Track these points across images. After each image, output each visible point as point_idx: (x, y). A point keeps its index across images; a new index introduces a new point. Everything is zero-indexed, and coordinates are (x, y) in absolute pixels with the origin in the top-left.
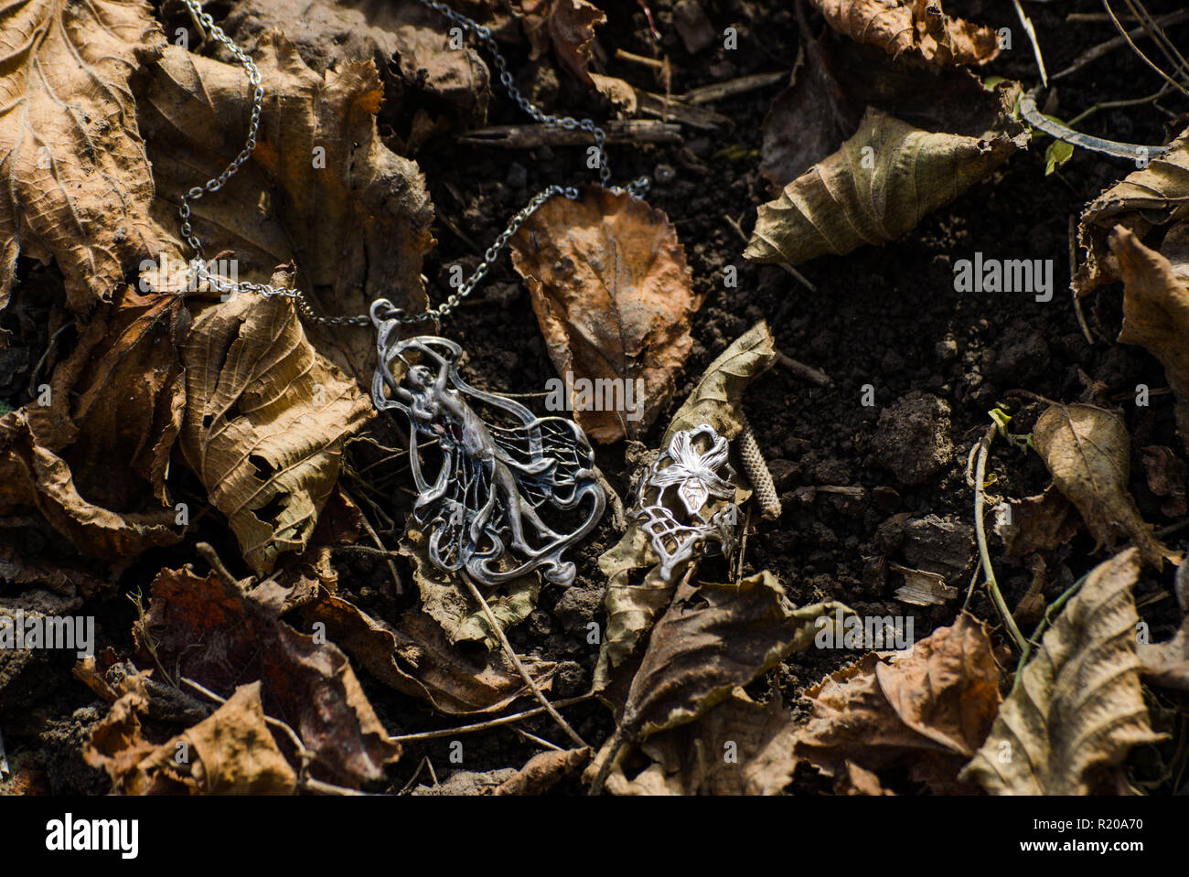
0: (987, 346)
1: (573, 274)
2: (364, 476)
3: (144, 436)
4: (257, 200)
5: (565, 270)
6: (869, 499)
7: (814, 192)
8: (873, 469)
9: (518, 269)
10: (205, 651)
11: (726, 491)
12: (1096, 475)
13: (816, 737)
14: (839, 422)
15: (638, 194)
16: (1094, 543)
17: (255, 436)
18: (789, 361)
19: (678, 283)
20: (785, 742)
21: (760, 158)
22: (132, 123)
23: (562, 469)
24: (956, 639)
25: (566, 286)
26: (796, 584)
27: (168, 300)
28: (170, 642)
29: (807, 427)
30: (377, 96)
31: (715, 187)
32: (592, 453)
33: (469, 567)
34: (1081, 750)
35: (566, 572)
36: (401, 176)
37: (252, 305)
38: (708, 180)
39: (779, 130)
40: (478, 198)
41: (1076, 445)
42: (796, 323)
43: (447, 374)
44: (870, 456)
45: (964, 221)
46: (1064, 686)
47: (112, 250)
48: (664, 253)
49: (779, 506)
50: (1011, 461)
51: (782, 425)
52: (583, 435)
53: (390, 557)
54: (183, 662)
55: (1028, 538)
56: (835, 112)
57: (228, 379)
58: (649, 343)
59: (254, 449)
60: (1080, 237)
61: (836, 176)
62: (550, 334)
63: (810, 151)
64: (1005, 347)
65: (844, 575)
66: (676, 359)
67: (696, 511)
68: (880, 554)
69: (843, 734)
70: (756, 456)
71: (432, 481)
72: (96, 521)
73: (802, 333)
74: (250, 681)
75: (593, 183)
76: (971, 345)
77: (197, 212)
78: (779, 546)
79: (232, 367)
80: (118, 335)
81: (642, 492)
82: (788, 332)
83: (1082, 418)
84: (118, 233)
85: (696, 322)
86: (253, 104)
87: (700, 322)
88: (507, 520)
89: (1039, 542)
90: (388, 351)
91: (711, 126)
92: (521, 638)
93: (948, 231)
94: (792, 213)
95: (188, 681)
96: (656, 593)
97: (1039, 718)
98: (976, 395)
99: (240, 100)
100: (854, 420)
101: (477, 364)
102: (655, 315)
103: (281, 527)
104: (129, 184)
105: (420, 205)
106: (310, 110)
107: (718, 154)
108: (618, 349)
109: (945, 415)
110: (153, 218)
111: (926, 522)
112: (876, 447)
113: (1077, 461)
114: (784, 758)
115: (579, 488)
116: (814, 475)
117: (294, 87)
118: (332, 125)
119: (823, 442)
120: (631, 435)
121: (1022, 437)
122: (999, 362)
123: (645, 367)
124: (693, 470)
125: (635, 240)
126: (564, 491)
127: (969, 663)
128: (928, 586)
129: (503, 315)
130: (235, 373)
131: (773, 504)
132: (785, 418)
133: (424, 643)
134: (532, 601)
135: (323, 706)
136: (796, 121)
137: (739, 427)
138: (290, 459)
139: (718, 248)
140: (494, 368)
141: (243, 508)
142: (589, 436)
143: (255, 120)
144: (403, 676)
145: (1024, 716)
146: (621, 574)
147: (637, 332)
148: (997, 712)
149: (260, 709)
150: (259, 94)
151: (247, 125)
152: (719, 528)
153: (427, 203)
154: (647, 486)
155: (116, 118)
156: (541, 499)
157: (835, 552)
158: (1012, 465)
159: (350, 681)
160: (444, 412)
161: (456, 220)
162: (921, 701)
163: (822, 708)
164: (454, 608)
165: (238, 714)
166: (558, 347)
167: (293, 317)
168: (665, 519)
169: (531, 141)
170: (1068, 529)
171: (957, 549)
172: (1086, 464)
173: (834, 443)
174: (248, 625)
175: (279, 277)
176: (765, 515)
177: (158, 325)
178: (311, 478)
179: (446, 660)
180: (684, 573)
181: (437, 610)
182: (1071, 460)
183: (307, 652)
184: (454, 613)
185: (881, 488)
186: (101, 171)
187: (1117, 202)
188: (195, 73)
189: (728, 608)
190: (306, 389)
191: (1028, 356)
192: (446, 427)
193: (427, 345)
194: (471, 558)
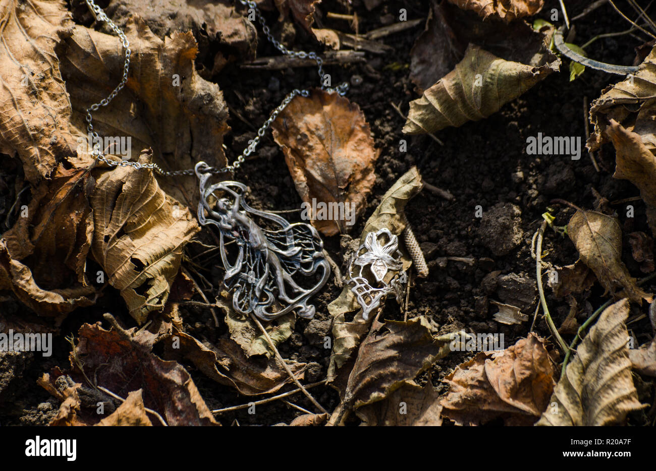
0: (540, 173)
1: (307, 142)
2: (195, 261)
3: (71, 248)
4: (129, 109)
5: (304, 140)
6: (477, 264)
7: (441, 94)
8: (478, 248)
9: (276, 141)
10: (110, 367)
11: (398, 266)
12: (603, 254)
13: (452, 404)
14: (459, 220)
15: (342, 92)
16: (603, 290)
17: (134, 246)
18: (430, 187)
19: (366, 144)
20: (435, 410)
21: (409, 70)
22: (57, 73)
23: (305, 253)
24: (529, 350)
25: (304, 149)
26: (438, 312)
27: (82, 173)
28: (90, 363)
29: (441, 223)
30: (195, 51)
31: (385, 86)
32: (322, 242)
33: (255, 311)
34: (600, 416)
35: (309, 310)
36: (209, 94)
37: (129, 173)
38: (381, 82)
39: (420, 55)
40: (253, 99)
41: (592, 237)
42: (433, 164)
43: (240, 202)
44: (477, 239)
45: (525, 102)
46: (589, 377)
47: (50, 149)
48: (358, 128)
49: (427, 270)
50: (555, 240)
51: (427, 223)
52: (317, 233)
53: (211, 307)
54: (98, 373)
55: (566, 287)
56: (451, 46)
57: (117, 215)
58: (351, 180)
59: (134, 254)
60: (590, 118)
61: (453, 85)
62: (296, 177)
63: (438, 66)
64: (550, 176)
65: (464, 306)
66: (367, 188)
67: (381, 280)
68: (484, 295)
69: (467, 403)
70: (413, 242)
71: (233, 263)
72: (46, 300)
73: (437, 170)
74: (137, 389)
75: (317, 88)
76: (531, 173)
77: (96, 118)
78: (428, 291)
79: (119, 209)
80: (55, 193)
81: (350, 268)
82: (429, 169)
83: (595, 220)
84: (52, 139)
85: (378, 165)
86: (125, 59)
87: (379, 164)
88: (275, 283)
89: (573, 289)
90: (206, 191)
91: (382, 52)
92: (286, 348)
93: (516, 108)
94: (429, 107)
95: (102, 388)
96: (360, 326)
97: (576, 395)
98: (535, 203)
99: (118, 57)
100: (467, 218)
101: (256, 193)
102: (354, 164)
103: (150, 298)
104: (57, 109)
105: (221, 109)
106: (157, 60)
107: (387, 67)
108: (334, 184)
109: (518, 215)
110: (72, 123)
111: (509, 277)
112: (480, 235)
113: (593, 246)
114: (435, 420)
115: (315, 263)
116: (446, 251)
117: (147, 48)
118: (170, 68)
119: (450, 231)
120: (343, 232)
121: (561, 228)
122: (547, 185)
123: (350, 193)
124: (378, 255)
125: (342, 121)
126: (307, 265)
127: (536, 364)
128: (512, 313)
129: (269, 165)
130: (121, 212)
131: (424, 268)
132: (429, 219)
133: (232, 356)
134: (291, 328)
135: (177, 401)
136: (429, 49)
137: (403, 227)
138: (153, 259)
139: (388, 121)
140: (265, 195)
141: (128, 287)
142: (320, 232)
143: (126, 67)
144: (221, 376)
145: (567, 394)
146: (340, 316)
147: (345, 175)
148: (552, 392)
149: (143, 404)
150: (128, 53)
151: (122, 70)
152: (394, 288)
153: (224, 108)
154: (353, 265)
155: (49, 72)
156: (294, 270)
157: (459, 293)
158: (556, 242)
159: (192, 388)
160: (239, 224)
161: (241, 111)
162: (511, 386)
163: (455, 387)
164: (248, 335)
165: (130, 410)
166: (300, 184)
167: (152, 179)
168: (364, 285)
169: (282, 65)
170: (589, 281)
171: (527, 293)
172: (598, 248)
173: (457, 232)
174: (134, 354)
175: (144, 157)
176: (420, 275)
177: (77, 187)
178: (166, 269)
179: (244, 366)
180: (376, 316)
181: (239, 337)
182: (589, 246)
183: (167, 370)
184: (248, 338)
185: (483, 259)
186: (41, 102)
187: (611, 100)
188: (92, 42)
189: (402, 335)
190: (161, 216)
191: (563, 181)
192: (240, 233)
193: (228, 187)
194: (256, 306)
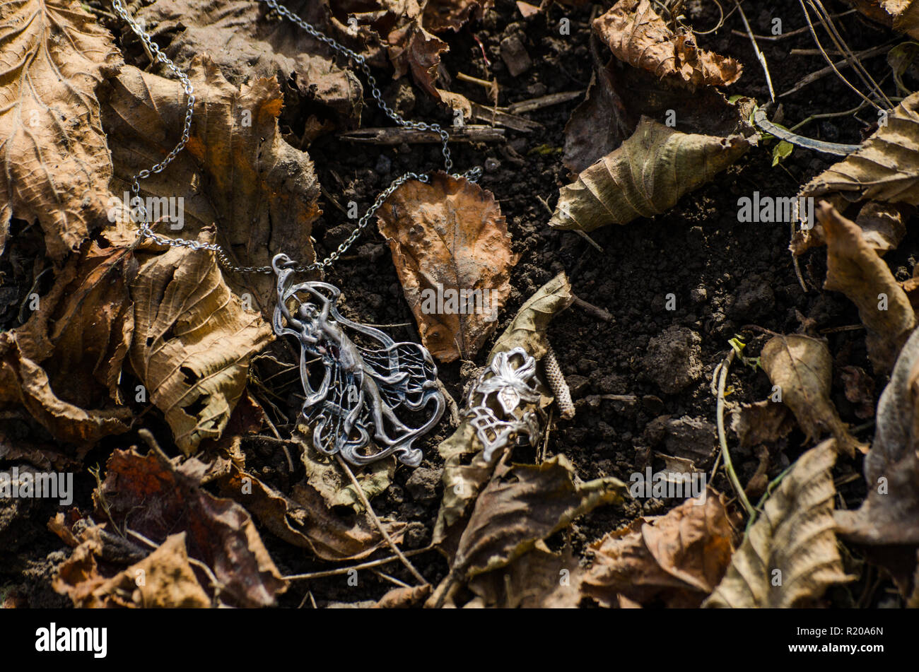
0: (729, 293)
1: (423, 237)
2: (267, 385)
3: (103, 352)
4: (190, 180)
5: (417, 234)
6: (640, 404)
7: (602, 177)
8: (643, 383)
9: (382, 232)
10: (146, 512)
11: (533, 396)
12: (806, 386)
13: (598, 579)
14: (618, 347)
15: (473, 179)
16: (804, 436)
17: (185, 352)
18: (582, 303)
19: (500, 244)
20: (574, 582)
21: (563, 154)
22: (97, 121)
23: (413, 381)
25: (418, 245)
26: (585, 467)
27: (122, 252)
28: (120, 505)
29: (595, 351)
30: (279, 103)
31: (530, 175)
32: (435, 369)
33: (343, 452)
34: (792, 588)
35: (415, 456)
36: (296, 163)
37: (184, 256)
38: (524, 170)
39: (577, 133)
40: (354, 181)
41: (792, 365)
42: (588, 275)
43: (329, 310)
44: (642, 373)
45: (713, 201)
46: (779, 541)
47: (80, 213)
48: (491, 222)
49: (574, 409)
50: (745, 377)
51: (577, 349)
52: (429, 355)
53: (284, 444)
54: (129, 519)
55: (756, 433)
56: (618, 119)
57: (165, 310)
58: (478, 288)
59: (184, 362)
61: (618, 166)
62: (405, 281)
63: (599, 148)
64: (741, 294)
65: (621, 461)
66: (499, 301)
67: (511, 411)
68: (648, 445)
69: (617, 576)
70: (557, 373)
71: (316, 387)
72: (66, 414)
73: (593, 282)
74: (179, 532)
75: (440, 171)
76: (717, 292)
77: (145, 188)
78: (573, 439)
79: (168, 302)
80: (84, 277)
81: (471, 397)
82: (582, 282)
83: (797, 345)
84: (85, 201)
85: (515, 273)
86: (187, 108)
87: (517, 273)
88: (371, 418)
89: (764, 436)
90: (285, 292)
91: (527, 130)
92: (381, 504)
93: (701, 208)
94: (585, 193)
95: (132, 533)
96: (479, 472)
97: (761, 564)
98: (720, 328)
99: (177, 106)
100: (630, 347)
101: (351, 303)
102: (484, 268)
103: (203, 420)
104: (94, 166)
105: (310, 185)
106: (229, 113)
107: (532, 151)
109: (697, 343)
110: (111, 191)
111: (681, 421)
112: (646, 366)
113: (792, 376)
114: (573, 593)
115: (425, 395)
116: (599, 387)
117: (217, 96)
118: (245, 125)
119: (607, 363)
120: (464, 356)
121: (753, 359)
122: (737, 304)
124: (509, 381)
125: (470, 213)
126: (414, 397)
127: (710, 524)
128: (683, 469)
129: (371, 267)
130: (170, 306)
131: (569, 406)
132: (579, 345)
133: (309, 508)
134: (390, 478)
135: (231, 552)
136: (589, 127)
137: (545, 351)
138: (210, 370)
139: (532, 220)
140: (364, 306)
141: (175, 406)
143: (188, 120)
144: (292, 532)
145: (750, 563)
146: (454, 457)
147: (470, 280)
148: (730, 561)
149: (185, 553)
150: (191, 101)
151: (182, 125)
152: (527, 424)
153: (315, 183)
154: (475, 393)
155: (85, 117)
156: (396, 402)
157: (615, 444)
158: (746, 381)
159: (252, 532)
160: (326, 338)
161: (337, 197)
162: (675, 551)
163: (602, 558)
164: (331, 482)
165: (168, 557)
166: (411, 290)
167: (214, 266)
168: (487, 417)
169: (394, 139)
170: (786, 427)
171: (704, 442)
172: (799, 379)
173: (615, 364)
174: (178, 491)
175: (204, 235)
176: (563, 416)
177: (114, 270)
178: (226, 385)
179: (325, 520)
180: (500, 458)
181: (318, 483)
182: (787, 376)
183: (221, 511)
184: (331, 486)
185: (649, 396)
186: (73, 156)
187: (823, 185)
188: (145, 85)
189: (533, 483)
190: (223, 319)
191: (758, 300)
192: (328, 348)
193: (314, 288)
194: (344, 445)
